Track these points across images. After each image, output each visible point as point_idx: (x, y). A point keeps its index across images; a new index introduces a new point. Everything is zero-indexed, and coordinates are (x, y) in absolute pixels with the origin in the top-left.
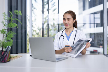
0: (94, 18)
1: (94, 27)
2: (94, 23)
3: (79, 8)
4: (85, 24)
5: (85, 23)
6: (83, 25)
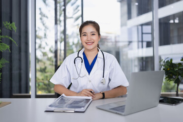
0: (142, 33)
1: (142, 47)
2: (142, 41)
3: (122, 16)
4: (130, 42)
5: (130, 40)
6: (127, 43)
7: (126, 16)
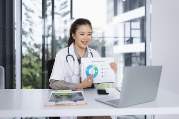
0: (131, 29)
7: (112, 13)
